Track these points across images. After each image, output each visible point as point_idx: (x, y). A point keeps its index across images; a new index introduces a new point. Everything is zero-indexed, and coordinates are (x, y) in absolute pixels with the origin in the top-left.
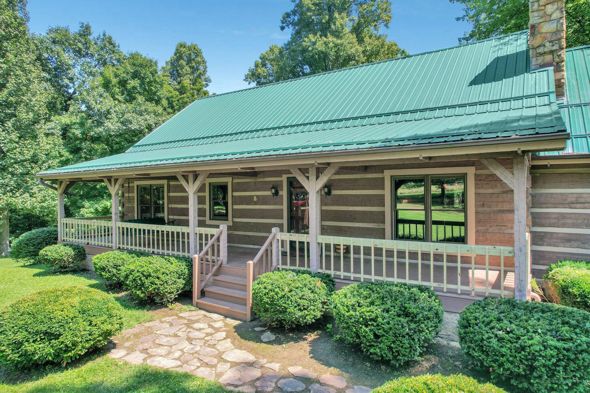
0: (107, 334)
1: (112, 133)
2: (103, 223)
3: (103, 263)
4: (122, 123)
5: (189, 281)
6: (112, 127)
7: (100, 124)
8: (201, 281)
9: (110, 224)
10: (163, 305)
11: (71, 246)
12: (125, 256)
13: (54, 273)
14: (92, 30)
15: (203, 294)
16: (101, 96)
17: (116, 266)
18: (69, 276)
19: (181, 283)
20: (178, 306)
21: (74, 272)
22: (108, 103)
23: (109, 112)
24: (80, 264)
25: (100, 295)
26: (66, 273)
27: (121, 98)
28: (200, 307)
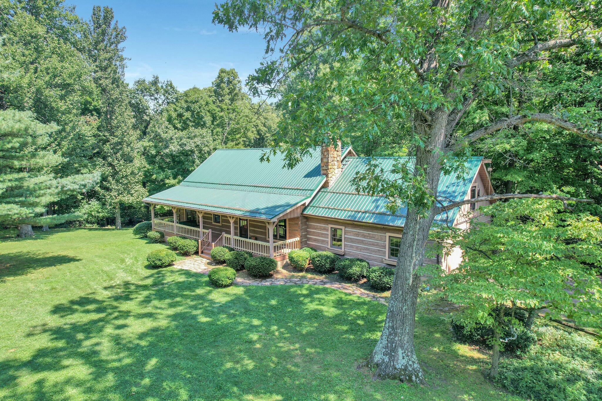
0: (172, 261)
1: (174, 153)
2: (171, 223)
3: (171, 241)
4: (180, 145)
5: (198, 248)
6: (174, 149)
7: (167, 147)
8: (202, 248)
9: (173, 224)
10: (190, 256)
11: (158, 232)
12: (178, 238)
13: (153, 243)
14: (160, 80)
15: (202, 253)
16: (167, 128)
17: (175, 242)
18: (158, 244)
19: (195, 249)
20: (195, 256)
21: (160, 242)
22: (172, 132)
23: (171, 139)
24: (162, 239)
25: (170, 251)
26: (157, 243)
27: (179, 126)
28: (201, 256)
